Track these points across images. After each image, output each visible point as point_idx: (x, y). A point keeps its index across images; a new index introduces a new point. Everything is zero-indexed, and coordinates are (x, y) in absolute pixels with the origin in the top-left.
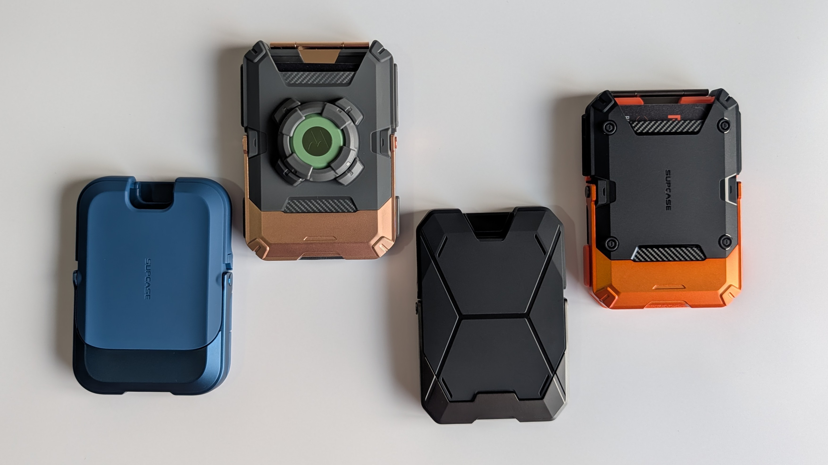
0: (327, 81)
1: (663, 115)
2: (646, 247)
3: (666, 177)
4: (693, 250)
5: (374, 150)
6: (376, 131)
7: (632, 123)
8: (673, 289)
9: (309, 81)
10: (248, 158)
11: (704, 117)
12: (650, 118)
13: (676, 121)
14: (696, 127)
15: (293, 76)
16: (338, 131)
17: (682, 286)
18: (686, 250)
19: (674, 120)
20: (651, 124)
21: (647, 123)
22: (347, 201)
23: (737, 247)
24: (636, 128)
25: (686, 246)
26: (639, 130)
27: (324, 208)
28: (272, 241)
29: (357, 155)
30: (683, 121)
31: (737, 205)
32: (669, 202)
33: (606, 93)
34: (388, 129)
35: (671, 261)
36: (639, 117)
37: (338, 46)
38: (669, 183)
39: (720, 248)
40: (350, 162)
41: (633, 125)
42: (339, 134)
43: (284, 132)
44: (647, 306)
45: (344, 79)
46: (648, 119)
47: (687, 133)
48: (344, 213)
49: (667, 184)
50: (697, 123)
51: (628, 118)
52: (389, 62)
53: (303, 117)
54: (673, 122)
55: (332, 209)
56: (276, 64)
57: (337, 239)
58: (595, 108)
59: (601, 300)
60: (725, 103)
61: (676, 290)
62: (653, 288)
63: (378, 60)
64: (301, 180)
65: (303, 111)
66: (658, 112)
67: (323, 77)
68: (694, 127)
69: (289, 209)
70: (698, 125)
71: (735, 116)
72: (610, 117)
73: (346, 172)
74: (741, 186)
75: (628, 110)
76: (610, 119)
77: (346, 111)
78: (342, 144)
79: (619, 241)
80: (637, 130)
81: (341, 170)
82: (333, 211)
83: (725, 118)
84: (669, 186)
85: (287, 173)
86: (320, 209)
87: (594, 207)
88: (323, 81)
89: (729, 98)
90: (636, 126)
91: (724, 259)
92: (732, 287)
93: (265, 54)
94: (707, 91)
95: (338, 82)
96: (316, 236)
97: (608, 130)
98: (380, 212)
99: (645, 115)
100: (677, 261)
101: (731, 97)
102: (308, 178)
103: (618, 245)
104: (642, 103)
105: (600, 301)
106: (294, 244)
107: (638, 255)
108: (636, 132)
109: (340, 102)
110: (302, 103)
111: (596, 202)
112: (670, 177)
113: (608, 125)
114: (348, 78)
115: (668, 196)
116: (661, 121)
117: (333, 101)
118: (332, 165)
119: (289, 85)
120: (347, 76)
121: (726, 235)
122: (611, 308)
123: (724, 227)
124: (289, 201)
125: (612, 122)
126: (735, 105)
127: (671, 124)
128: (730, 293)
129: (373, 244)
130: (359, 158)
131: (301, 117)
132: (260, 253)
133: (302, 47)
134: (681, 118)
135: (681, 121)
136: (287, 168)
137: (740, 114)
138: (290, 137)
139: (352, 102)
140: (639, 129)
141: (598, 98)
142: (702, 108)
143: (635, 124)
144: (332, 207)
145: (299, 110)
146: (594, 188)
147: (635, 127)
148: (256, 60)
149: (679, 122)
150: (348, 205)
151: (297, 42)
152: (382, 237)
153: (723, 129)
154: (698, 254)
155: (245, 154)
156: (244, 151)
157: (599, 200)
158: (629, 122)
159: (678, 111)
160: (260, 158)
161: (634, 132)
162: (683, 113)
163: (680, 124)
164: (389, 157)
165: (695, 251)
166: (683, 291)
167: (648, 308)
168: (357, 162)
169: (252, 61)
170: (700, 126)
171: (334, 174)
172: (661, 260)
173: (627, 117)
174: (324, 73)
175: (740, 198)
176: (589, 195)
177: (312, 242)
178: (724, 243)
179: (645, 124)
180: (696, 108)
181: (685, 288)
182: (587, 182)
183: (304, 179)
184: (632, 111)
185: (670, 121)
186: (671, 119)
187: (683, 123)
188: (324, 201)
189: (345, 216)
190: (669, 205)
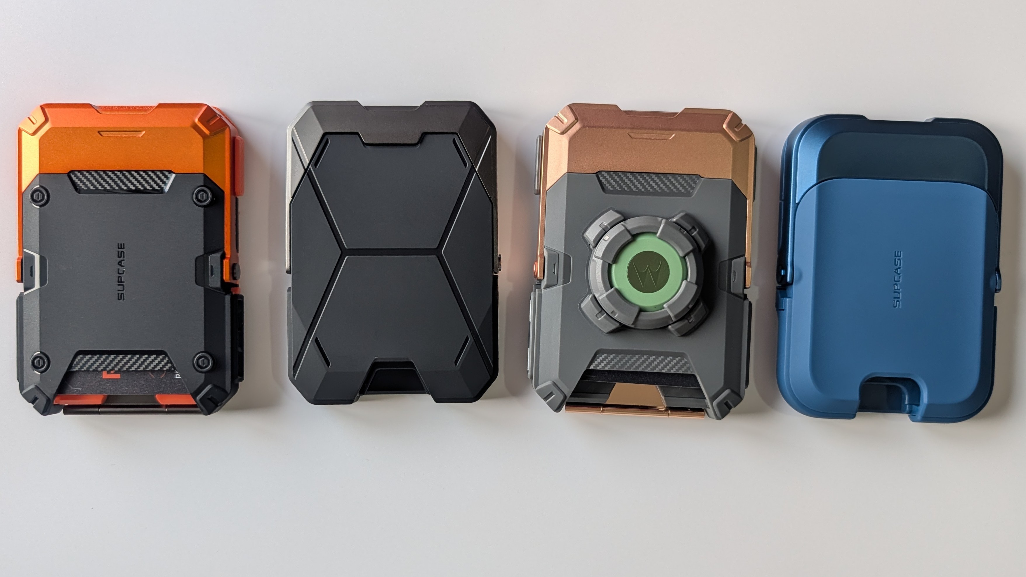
0: (628, 358)
1: (127, 380)
2: (154, 191)
3: (123, 290)
4: (86, 186)
5: (567, 258)
6: (563, 284)
7: (172, 368)
8: (116, 130)
9: (653, 359)
10: (746, 256)
11: (69, 375)
12: (146, 375)
13: (109, 370)
14: (80, 361)
15: (677, 367)
16: (618, 285)
17: (103, 135)
18: (97, 186)
19: (112, 372)
20: (144, 366)
21: (150, 368)
22: (609, 187)
23: (24, 187)
24: (165, 361)
25: (97, 191)
26: (162, 358)
27: (643, 180)
28: (720, 136)
29: (592, 252)
30: (99, 369)
31: (23, 250)
32: (120, 255)
33: (209, 411)
34: (547, 287)
35: (119, 171)
36: (161, 376)
37: (609, 409)
38: (120, 281)
39: (46, 187)
40: (603, 241)
41: (169, 365)
42: (617, 283)
43: (695, 287)
44: (154, 108)
45: (604, 359)
46: (149, 374)
47: (93, 353)
48: (616, 170)
49: (122, 281)
50: (79, 366)
51: (177, 375)
52: (540, 380)
53: (666, 307)
54: (113, 368)
55: (633, 177)
56: (699, 386)
57: (628, 134)
58: (224, 390)
59: (219, 117)
60: (39, 395)
61: (112, 130)
62: (144, 132)
63: (555, 384)
64: (674, 220)
65: (665, 315)
66: (135, 384)
67: (634, 363)
68: (83, 362)
69: (693, 180)
70: (78, 363)
71: (24, 376)
72: (201, 378)
73: (609, 227)
74: (16, 277)
75: (177, 387)
76: (203, 375)
77: (604, 314)
78: (614, 267)
79: (192, 201)
80: (164, 358)
81: (618, 229)
82: (630, 175)
83: (39, 373)
84: (120, 278)
85: (693, 230)
86: (649, 178)
87: (227, 249)
88: (635, 359)
89: (33, 402)
90: (166, 364)
91: (41, 172)
92: (31, 132)
93: (714, 400)
94: (65, 413)
95: (613, 356)
96: (656, 139)
97: (205, 358)
98: (564, 169)
99: (153, 379)
100: (110, 171)
101: (30, 403)
102: (664, 221)
103: (193, 194)
104: (157, 397)
105: (221, 116)
106: (689, 131)
107: (165, 179)
108: (166, 355)
109: (613, 326)
110: (665, 328)
111: (223, 257)
112: (119, 291)
113: (205, 365)
114: (598, 360)
115: (121, 263)
116: (130, 370)
117: (622, 329)
118: (629, 237)
119: (682, 355)
120: (599, 364)
121: (39, 207)
122: (205, 105)
123: (42, 217)
124: (692, 192)
125: (199, 369)
126: (24, 392)
127: (115, 366)
128: (33, 123)
129: (577, 124)
130: (589, 248)
131: (669, 307)
132: (736, 121)
133: (659, 409)
134: (102, 375)
135: (102, 370)
136: (693, 237)
137: (18, 379)
138: (686, 279)
139: (596, 326)
140: (162, 360)
141: (220, 405)
142: (72, 388)
143: (167, 367)
144: (632, 180)
145: (672, 318)
146: (227, 277)
147: (168, 362)
148: (727, 392)
149: (105, 369)
150: (609, 182)
151: (667, 417)
152: (563, 133)
153: (41, 358)
154: (80, 180)
155: (750, 261)
156: (750, 266)
157: (219, 260)
158: (175, 369)
159: (106, 385)
160: (729, 255)
161: (169, 355)
162: (100, 382)
163: (104, 365)
164: (546, 247)
165: (84, 184)
166: (101, 128)
167: (151, 107)
168: (594, 241)
169: (733, 391)
170: (75, 363)
171: (626, 225)
172: (133, 173)
173: (179, 377)
174: (632, 370)
175: (18, 259)
176: (234, 268)
177: (663, 132)
178: (42, 195)
179: (152, 366)
180: (80, 389)
181: (99, 132)
182: (237, 286)
183: (670, 220)
184: (171, 386)
185: (117, 370)
186: (116, 372)
187: (99, 366)
188: (643, 190)
189: (613, 167)
190: (120, 250)
